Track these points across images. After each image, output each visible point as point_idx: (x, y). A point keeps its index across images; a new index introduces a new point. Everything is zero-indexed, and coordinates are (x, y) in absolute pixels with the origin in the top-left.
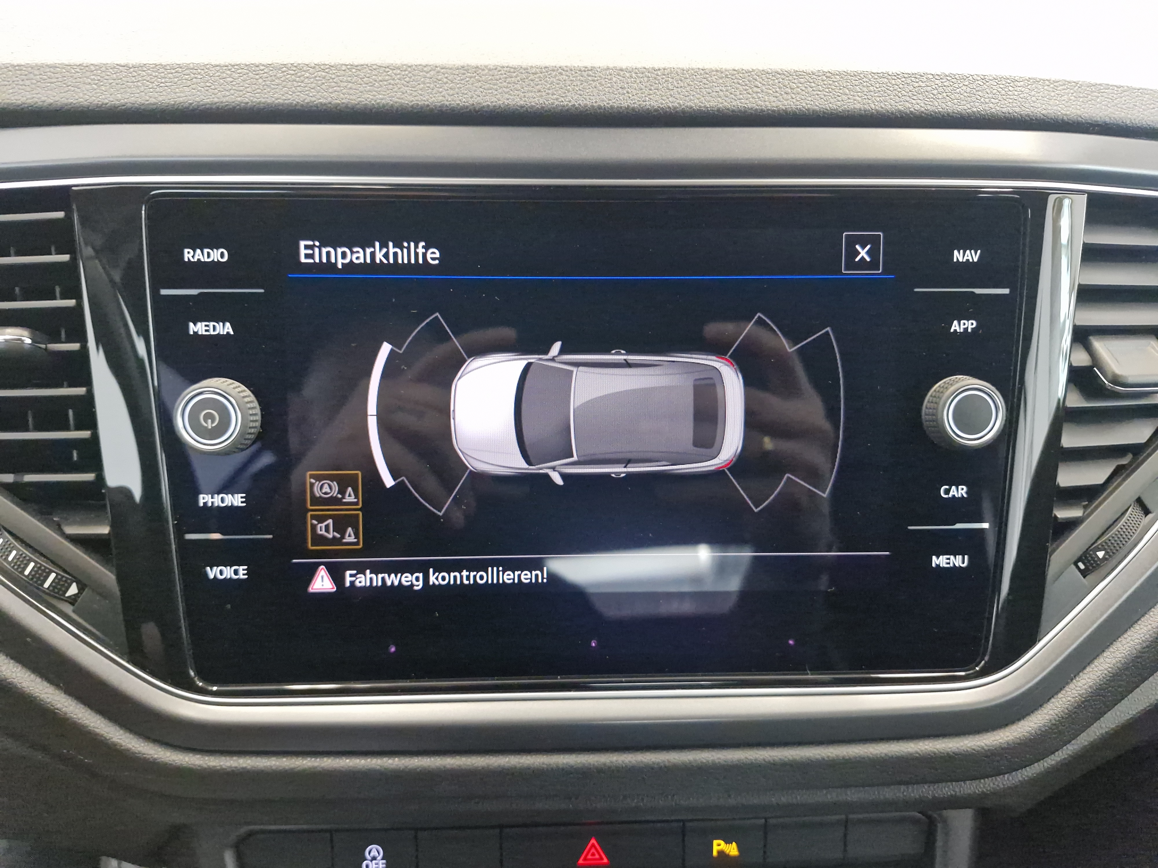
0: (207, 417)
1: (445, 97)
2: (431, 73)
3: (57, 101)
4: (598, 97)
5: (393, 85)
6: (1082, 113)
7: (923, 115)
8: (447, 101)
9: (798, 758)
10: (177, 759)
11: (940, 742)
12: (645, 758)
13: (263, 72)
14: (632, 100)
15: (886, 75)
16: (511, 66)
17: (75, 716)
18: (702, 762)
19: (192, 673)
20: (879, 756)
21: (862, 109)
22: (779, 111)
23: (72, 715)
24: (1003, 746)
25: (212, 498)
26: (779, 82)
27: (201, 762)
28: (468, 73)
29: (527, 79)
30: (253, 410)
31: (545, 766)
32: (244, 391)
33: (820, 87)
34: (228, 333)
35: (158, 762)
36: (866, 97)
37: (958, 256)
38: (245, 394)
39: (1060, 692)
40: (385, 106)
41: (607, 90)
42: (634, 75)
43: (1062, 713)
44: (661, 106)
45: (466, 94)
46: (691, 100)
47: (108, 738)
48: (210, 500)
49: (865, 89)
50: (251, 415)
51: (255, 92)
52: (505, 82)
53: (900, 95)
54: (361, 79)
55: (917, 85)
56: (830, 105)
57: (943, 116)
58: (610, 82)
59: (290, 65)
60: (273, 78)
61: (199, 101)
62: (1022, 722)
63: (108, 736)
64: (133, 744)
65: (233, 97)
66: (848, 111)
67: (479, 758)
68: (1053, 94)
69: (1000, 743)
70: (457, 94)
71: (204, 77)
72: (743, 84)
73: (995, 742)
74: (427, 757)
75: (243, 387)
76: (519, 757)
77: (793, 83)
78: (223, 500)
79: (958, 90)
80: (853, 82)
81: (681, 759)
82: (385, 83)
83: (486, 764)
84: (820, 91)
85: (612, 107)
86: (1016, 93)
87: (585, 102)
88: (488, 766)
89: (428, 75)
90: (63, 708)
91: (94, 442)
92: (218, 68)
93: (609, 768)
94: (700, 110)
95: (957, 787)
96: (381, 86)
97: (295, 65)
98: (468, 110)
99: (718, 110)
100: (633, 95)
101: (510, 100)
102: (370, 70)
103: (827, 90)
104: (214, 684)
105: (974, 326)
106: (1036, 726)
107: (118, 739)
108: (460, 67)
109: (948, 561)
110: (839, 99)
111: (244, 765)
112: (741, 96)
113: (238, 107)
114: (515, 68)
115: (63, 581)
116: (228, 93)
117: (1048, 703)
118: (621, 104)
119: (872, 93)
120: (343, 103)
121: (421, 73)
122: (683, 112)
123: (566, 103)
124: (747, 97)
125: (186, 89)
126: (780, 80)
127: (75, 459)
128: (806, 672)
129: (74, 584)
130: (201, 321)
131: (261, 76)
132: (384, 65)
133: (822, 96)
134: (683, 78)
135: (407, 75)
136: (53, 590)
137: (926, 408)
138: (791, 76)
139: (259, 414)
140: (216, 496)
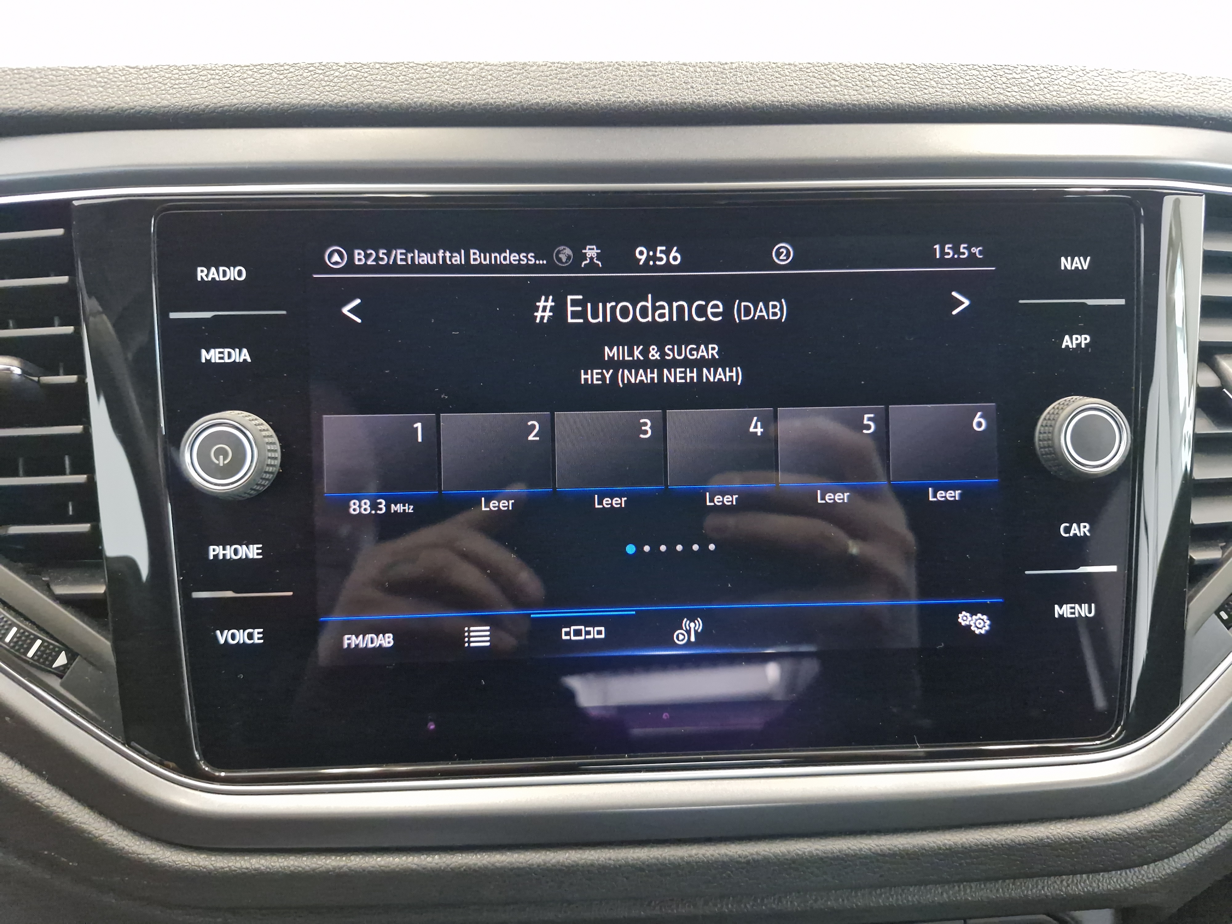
0: (218, 452)
1: (489, 95)
2: (473, 70)
3: (58, 105)
4: (659, 93)
5: (432, 83)
6: (1194, 104)
7: (1020, 108)
8: (492, 98)
9: (909, 847)
10: (178, 859)
11: (1074, 824)
12: (730, 851)
13: (288, 71)
14: (697, 95)
15: (975, 67)
16: (562, 62)
17: (58, 810)
18: (798, 855)
19: (197, 756)
20: (1004, 843)
21: (952, 101)
22: (860, 105)
23: (55, 808)
24: (1148, 829)
25: (224, 549)
26: (859, 75)
27: (207, 863)
28: (515, 69)
29: (580, 74)
30: (272, 446)
31: (612, 862)
32: (262, 424)
33: (904, 79)
34: (245, 360)
35: (155, 863)
36: (955, 89)
37: (1066, 263)
38: (262, 427)
39: (1210, 763)
40: (423, 105)
41: (668, 85)
42: (698, 70)
43: (1215, 788)
44: (730, 101)
45: (513, 91)
46: (762, 94)
47: (97, 835)
48: (222, 552)
49: (954, 82)
50: (269, 450)
51: (279, 92)
52: (556, 78)
53: (992, 87)
54: (396, 77)
55: (1010, 76)
56: (917, 98)
57: (1042, 109)
58: (672, 76)
59: (318, 65)
60: (299, 77)
61: (216, 102)
62: (1169, 799)
63: (97, 833)
64: (126, 843)
65: (254, 98)
66: (937, 105)
67: (534, 855)
68: (1161, 85)
69: (1145, 824)
70: (503, 91)
71: (222, 78)
72: (819, 77)
73: (1140, 823)
74: (472, 854)
75: (261, 421)
76: (581, 852)
77: (874, 75)
78: (236, 552)
79: (1056, 82)
80: (941, 74)
81: (772, 851)
82: (423, 81)
83: (543, 860)
84: (905, 84)
85: (675, 103)
86: (1121, 84)
87: (645, 98)
88: (545, 863)
89: (471, 72)
90: (44, 800)
91: (90, 488)
92: (238, 69)
93: (689, 863)
94: (773, 105)
95: (1095, 882)
96: (419, 84)
97: (324, 64)
98: (515, 108)
99: (793, 105)
100: (698, 90)
101: (562, 97)
102: (406, 68)
103: (912, 83)
104: (223, 768)
105: (1088, 341)
106: (1185, 804)
107: (109, 836)
108: (506, 64)
109: (1073, 610)
110: (926, 91)
111: (257, 866)
112: (818, 90)
113: (260, 109)
114: (566, 64)
115: (49, 649)
116: (248, 94)
117: (1197, 777)
118: (684, 99)
119: (962, 86)
120: (376, 103)
121: (463, 71)
122: (754, 107)
123: (623, 99)
124: (825, 90)
125: (204, 90)
126: (860, 73)
127: (71, 513)
128: (915, 745)
129: (63, 652)
130: (214, 348)
131: (285, 75)
132: (422, 63)
133: (907, 89)
134: (753, 72)
135: (447, 73)
136: (38, 661)
137: (1040, 433)
138: (872, 69)
139: (279, 450)
140: (228, 547)
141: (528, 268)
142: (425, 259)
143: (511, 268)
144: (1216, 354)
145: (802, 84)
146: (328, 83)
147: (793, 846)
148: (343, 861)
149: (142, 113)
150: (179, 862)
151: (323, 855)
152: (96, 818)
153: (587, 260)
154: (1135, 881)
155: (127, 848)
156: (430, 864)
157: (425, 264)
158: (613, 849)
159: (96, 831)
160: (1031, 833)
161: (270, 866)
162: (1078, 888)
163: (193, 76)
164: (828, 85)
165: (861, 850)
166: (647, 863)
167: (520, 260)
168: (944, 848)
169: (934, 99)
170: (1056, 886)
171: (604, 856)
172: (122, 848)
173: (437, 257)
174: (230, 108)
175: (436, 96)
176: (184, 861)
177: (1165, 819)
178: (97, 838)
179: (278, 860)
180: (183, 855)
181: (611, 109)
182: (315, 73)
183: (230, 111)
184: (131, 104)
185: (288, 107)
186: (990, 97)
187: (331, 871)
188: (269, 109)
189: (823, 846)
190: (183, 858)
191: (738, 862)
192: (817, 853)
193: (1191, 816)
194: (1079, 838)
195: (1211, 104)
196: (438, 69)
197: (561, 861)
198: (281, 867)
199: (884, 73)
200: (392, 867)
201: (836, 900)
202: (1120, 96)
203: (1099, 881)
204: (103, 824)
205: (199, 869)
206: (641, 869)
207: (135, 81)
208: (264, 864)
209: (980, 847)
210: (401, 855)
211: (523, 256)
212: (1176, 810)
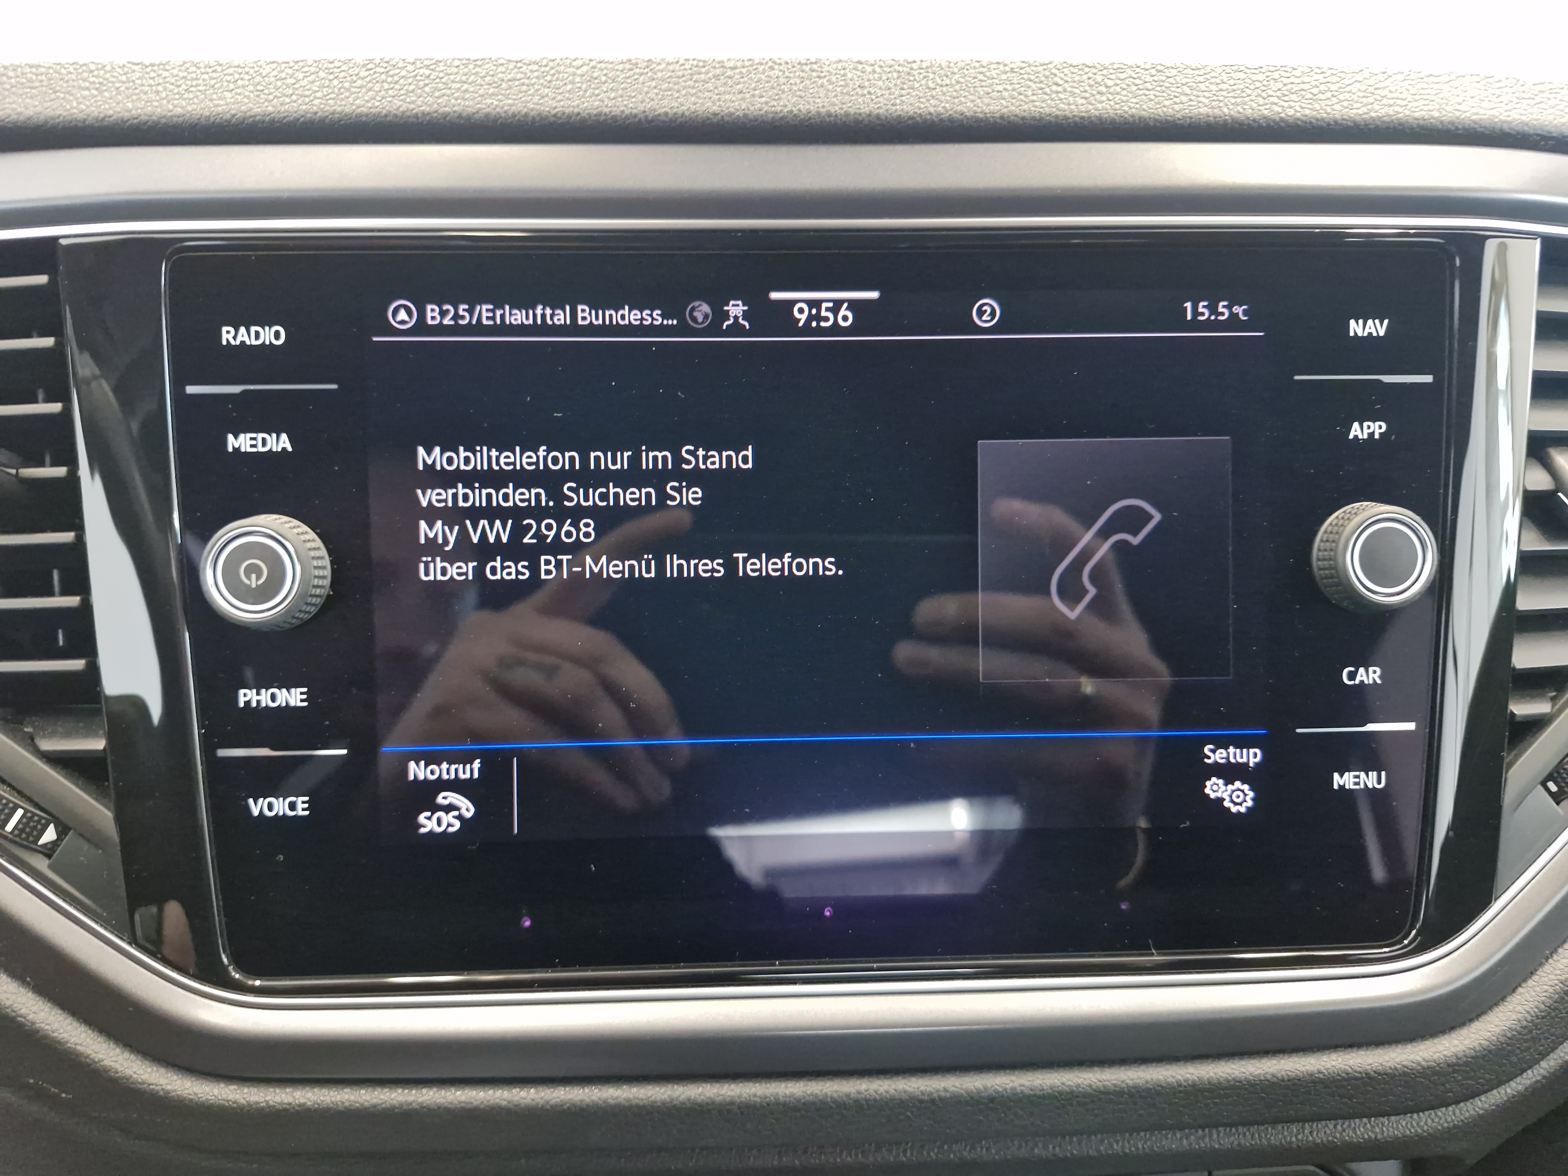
0: (250, 570)
1: (603, 101)
2: (582, 68)
3: (39, 113)
4: (826, 100)
5: (528, 86)
6: (1528, 119)
7: (1299, 123)
8: (607, 107)
9: (1141, 1082)
10: (200, 1092)
11: (1353, 1055)
12: (910, 1087)
13: (339, 70)
14: (876, 104)
15: (1242, 68)
16: (699, 58)
17: (47, 1027)
18: (997, 1092)
19: (225, 960)
20: (1263, 1078)
21: (1211, 113)
22: (1090, 117)
23: (43, 1025)
24: (1449, 1062)
25: (258, 694)
26: (1089, 78)
27: (237, 1096)
28: (637, 68)
29: (723, 75)
30: (319, 561)
31: (758, 1100)
32: (306, 533)
33: (1148, 84)
34: (284, 449)
35: (171, 1097)
36: (1215, 98)
37: (1356, 328)
38: (307, 537)
39: (1530, 977)
40: (515, 116)
42: (878, 70)
43: (1536, 1010)
44: (919, 112)
45: (634, 97)
46: (961, 103)
47: (96, 1060)
48: (255, 698)
49: (1214, 88)
50: (315, 567)
51: (328, 97)
52: (691, 80)
53: (1264, 95)
54: (482, 77)
55: (1288, 81)
56: (1165, 109)
57: (1329, 124)
58: (843, 78)
59: (379, 61)
60: (355, 78)
61: (246, 110)
62: (1476, 1023)
63: (97, 1057)
64: (134, 1070)
65: (295, 104)
66: (1191, 118)
67: (658, 1089)
68: (1486, 94)
69: (1445, 1056)
70: (622, 96)
71: (253, 78)
72: (1037, 80)
73: (1438, 1054)
74: (578, 1088)
75: (305, 528)
76: (717, 1085)
77: (1108, 78)
78: (273, 698)
79: (1348, 89)
80: (1197, 77)
81: (964, 1086)
82: (517, 83)
83: (669, 1096)
84: (1148, 90)
85: (847, 114)
86: (1433, 92)
87: (807, 107)
88: (672, 1100)
89: (579, 72)
90: (29, 1014)
91: (86, 611)
92: (274, 66)
93: (857, 1101)
94: (975, 117)
95: (1378, 1125)
96: (510, 88)
97: (386, 60)
98: (637, 119)
99: (1002, 117)
100: (877, 97)
101: (698, 105)
102: (495, 65)
103: (1159, 89)
104: (258, 975)
105: (1384, 429)
106: (1497, 1030)
107: (112, 1061)
108: (625, 61)
109: (1357, 780)
110: (1177, 100)
111: (302, 1101)
112: (1035, 98)
113: (302, 119)
114: (704, 61)
115: (34, 822)
116: (288, 100)
117: (1514, 995)
118: (859, 109)
119: (1224, 93)
120: (455, 112)
121: (568, 70)
122: (951, 120)
123: (779, 109)
124: (1043, 98)
125: (228, 95)
126: (1090, 75)
127: (61, 643)
128: (1150, 952)
129: (52, 826)
130: (244, 432)
131: (336, 75)
132: (515, 60)
133: (1152, 97)
134: (949, 73)
135: (548, 72)
136: (19, 836)
137: (1319, 550)
138: (1106, 70)
139: (329, 567)
140: (263, 691)
141: (652, 330)
142: (518, 317)
143: (630, 330)
144: (1550, 446)
145: (1014, 90)
146: (392, 86)
147: (991, 1080)
148: (411, 1095)
149: (149, 124)
150: (202, 1095)
151: (387, 1088)
152: (96, 1038)
153: (729, 320)
154: (1429, 1125)
155: (135, 1076)
156: (524, 1101)
157: (518, 324)
158: (759, 1082)
159: (95, 1055)
160: (1297, 1066)
161: (319, 1101)
162: (1356, 1134)
163: (215, 75)
164: (1047, 90)
165: (1078, 1086)
166: (803, 1101)
167: (642, 319)
168: (1186, 1084)
169: (1187, 111)
170: (1328, 1132)
171: (748, 1091)
172: (128, 1077)
173: (535, 316)
174: (264, 118)
175: (533, 104)
176: (208, 1094)
177: (1471, 1049)
178: (96, 1063)
179: (329, 1093)
180: (207, 1086)
181: (763, 121)
182: (375, 73)
183: (263, 122)
184: (134, 112)
185: (338, 118)
186: (1260, 108)
187: (398, 1108)
188: (315, 119)
189: (1029, 1081)
190: (207, 1089)
191: (921, 1101)
192: (1021, 1090)
193: (1504, 1045)
194: (1360, 1073)
195: (1551, 118)
196: (536, 67)
197: (692, 1097)
198: (333, 1103)
199: (1122, 76)
200: (475, 1103)
201: (1045, 1147)
202: (1431, 108)
203: (1383, 1125)
204: (105, 1046)
205: (227, 1104)
206: (795, 1109)
207: (139, 82)
208: (311, 1099)
209: (1232, 1083)
210: (486, 1088)
211: (647, 315)
212: (1486, 1037)
